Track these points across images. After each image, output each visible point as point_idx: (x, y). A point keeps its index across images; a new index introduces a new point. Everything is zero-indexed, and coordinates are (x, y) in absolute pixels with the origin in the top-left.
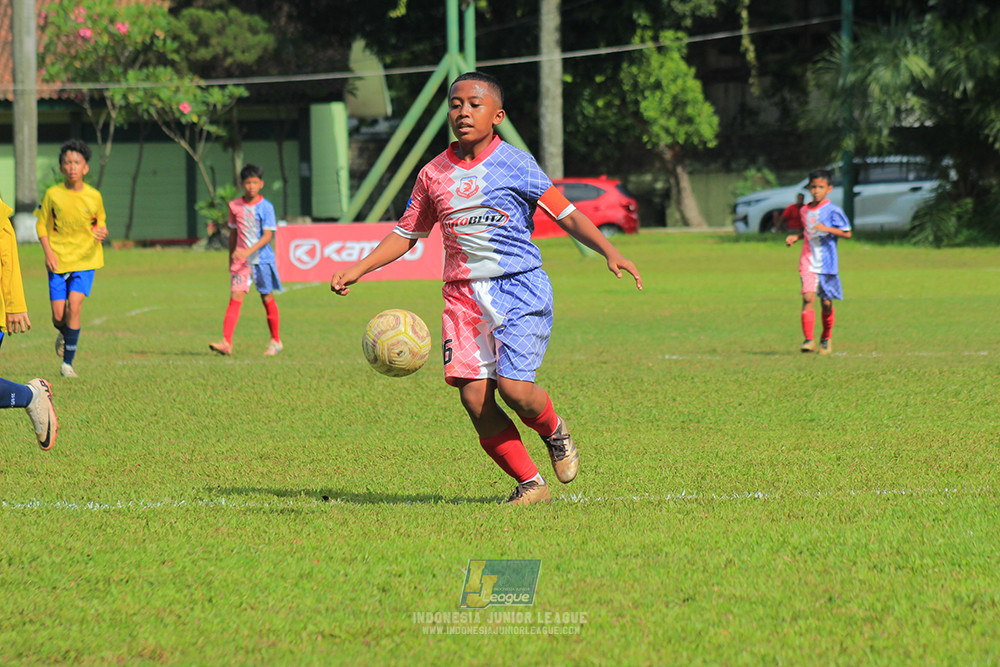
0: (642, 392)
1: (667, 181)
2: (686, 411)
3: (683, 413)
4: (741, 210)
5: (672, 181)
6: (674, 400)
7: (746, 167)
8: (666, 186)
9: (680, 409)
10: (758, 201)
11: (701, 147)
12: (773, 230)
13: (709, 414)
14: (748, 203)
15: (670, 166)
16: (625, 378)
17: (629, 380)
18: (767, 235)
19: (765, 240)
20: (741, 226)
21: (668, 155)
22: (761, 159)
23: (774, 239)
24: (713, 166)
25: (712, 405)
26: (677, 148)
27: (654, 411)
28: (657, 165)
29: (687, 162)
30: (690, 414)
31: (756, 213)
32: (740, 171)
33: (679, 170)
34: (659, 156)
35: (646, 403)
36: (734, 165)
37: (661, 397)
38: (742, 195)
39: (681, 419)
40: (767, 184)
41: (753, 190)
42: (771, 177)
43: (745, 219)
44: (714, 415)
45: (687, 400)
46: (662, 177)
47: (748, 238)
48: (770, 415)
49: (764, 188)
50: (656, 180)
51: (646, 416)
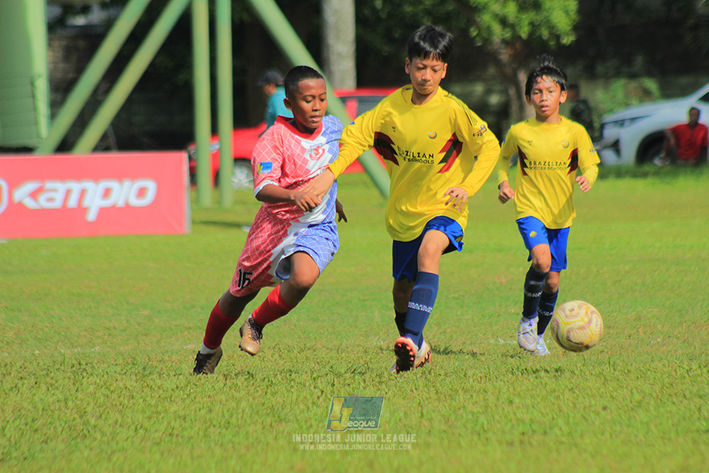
0: (465, 391)
1: (505, 92)
2: (527, 417)
3: (523, 421)
4: (610, 133)
5: (512, 92)
6: (511, 402)
7: (618, 74)
8: (503, 99)
9: (519, 415)
10: (633, 119)
11: (552, 43)
12: (657, 162)
13: (561, 422)
14: (621, 123)
15: (508, 70)
16: (442, 372)
17: (446, 375)
18: (647, 168)
19: (645, 175)
20: (610, 156)
21: (505, 55)
22: (639, 61)
23: (657, 173)
25: (565, 409)
26: (518, 45)
27: (482, 419)
28: (492, 70)
30: (532, 421)
31: (631, 138)
32: (608, 78)
34: (493, 58)
35: (470, 407)
36: (600, 69)
37: (491, 399)
38: (611, 111)
39: (521, 429)
40: (646, 95)
41: (627, 105)
42: (651, 84)
43: (616, 146)
44: (567, 423)
45: (529, 402)
46: (498, 87)
47: (619, 173)
48: (647, 424)
49: (641, 101)
50: (489, 92)
51: (470, 426)
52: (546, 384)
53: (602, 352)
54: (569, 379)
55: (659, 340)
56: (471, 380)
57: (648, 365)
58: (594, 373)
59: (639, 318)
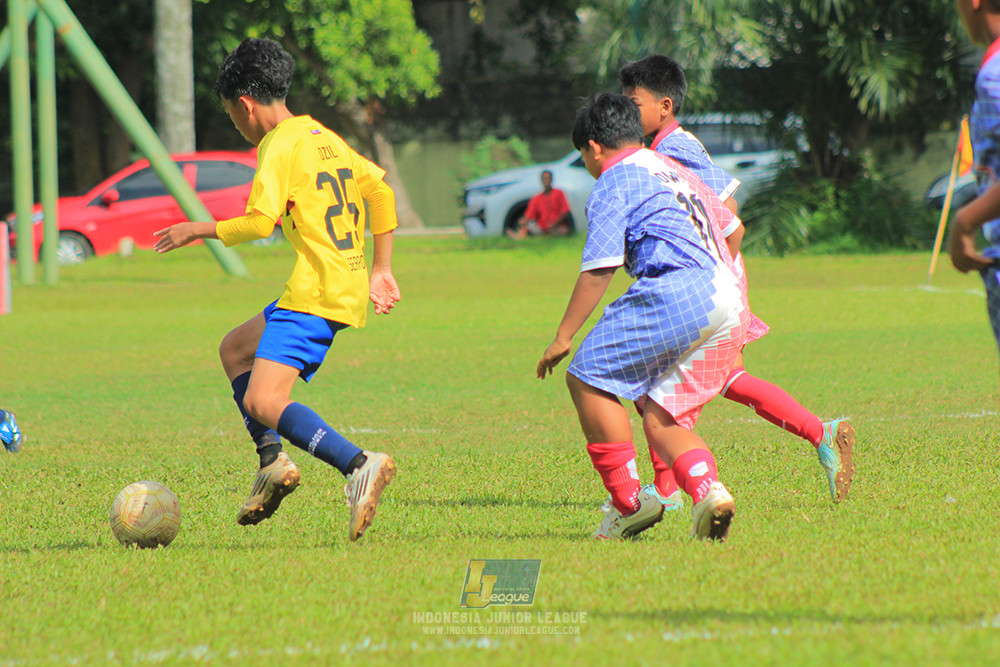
4: (475, 201)
7: (482, 134)
10: (500, 186)
11: (412, 102)
14: (486, 190)
19: (511, 246)
20: (474, 225)
21: (361, 117)
22: (506, 121)
23: (526, 245)
24: (431, 132)
26: (377, 105)
27: (329, 515)
29: (392, 126)
31: (497, 205)
32: (473, 139)
33: (379, 139)
36: (463, 130)
38: (476, 176)
40: (514, 158)
41: (495, 170)
42: (520, 146)
43: (481, 215)
47: (485, 244)
49: (509, 167)
51: (315, 523)
52: (400, 477)
53: (463, 441)
54: (426, 471)
55: (525, 427)
56: (318, 473)
57: (511, 456)
58: (453, 464)
59: (504, 403)
